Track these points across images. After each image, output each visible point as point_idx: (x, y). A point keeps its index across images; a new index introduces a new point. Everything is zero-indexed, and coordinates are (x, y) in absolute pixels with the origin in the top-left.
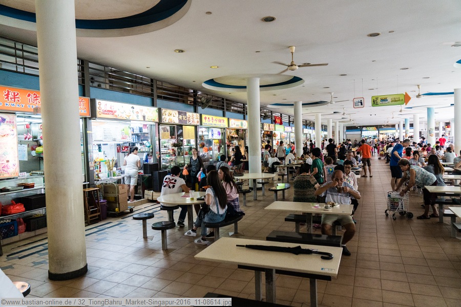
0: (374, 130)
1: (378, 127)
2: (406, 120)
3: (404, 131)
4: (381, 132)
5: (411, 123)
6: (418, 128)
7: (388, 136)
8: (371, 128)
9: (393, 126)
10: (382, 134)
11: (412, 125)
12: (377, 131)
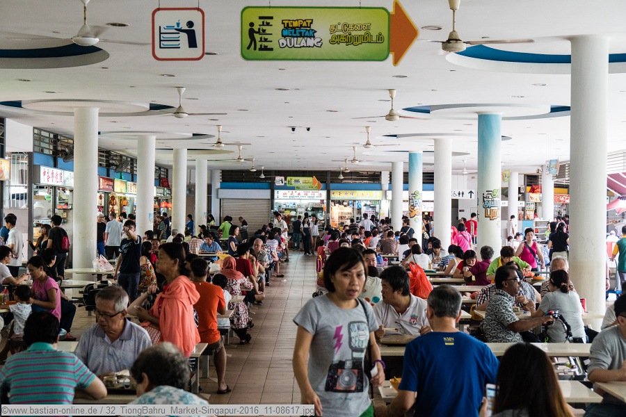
0: (311, 188)
1: (327, 178)
2: (412, 156)
3: (406, 195)
4: (336, 195)
5: (429, 169)
6: (449, 186)
7: (359, 210)
8: (302, 179)
9: (374, 177)
10: (340, 202)
11: (429, 178)
12: (324, 193)
